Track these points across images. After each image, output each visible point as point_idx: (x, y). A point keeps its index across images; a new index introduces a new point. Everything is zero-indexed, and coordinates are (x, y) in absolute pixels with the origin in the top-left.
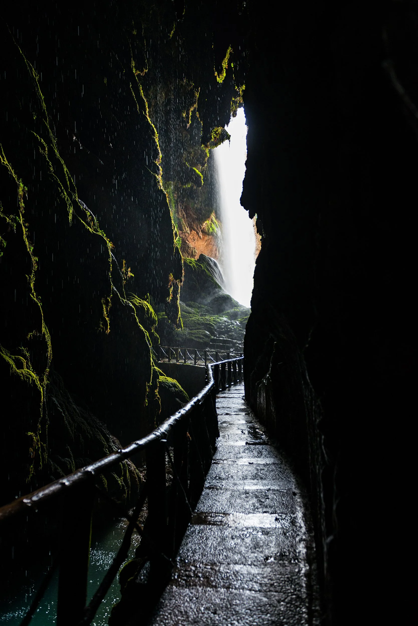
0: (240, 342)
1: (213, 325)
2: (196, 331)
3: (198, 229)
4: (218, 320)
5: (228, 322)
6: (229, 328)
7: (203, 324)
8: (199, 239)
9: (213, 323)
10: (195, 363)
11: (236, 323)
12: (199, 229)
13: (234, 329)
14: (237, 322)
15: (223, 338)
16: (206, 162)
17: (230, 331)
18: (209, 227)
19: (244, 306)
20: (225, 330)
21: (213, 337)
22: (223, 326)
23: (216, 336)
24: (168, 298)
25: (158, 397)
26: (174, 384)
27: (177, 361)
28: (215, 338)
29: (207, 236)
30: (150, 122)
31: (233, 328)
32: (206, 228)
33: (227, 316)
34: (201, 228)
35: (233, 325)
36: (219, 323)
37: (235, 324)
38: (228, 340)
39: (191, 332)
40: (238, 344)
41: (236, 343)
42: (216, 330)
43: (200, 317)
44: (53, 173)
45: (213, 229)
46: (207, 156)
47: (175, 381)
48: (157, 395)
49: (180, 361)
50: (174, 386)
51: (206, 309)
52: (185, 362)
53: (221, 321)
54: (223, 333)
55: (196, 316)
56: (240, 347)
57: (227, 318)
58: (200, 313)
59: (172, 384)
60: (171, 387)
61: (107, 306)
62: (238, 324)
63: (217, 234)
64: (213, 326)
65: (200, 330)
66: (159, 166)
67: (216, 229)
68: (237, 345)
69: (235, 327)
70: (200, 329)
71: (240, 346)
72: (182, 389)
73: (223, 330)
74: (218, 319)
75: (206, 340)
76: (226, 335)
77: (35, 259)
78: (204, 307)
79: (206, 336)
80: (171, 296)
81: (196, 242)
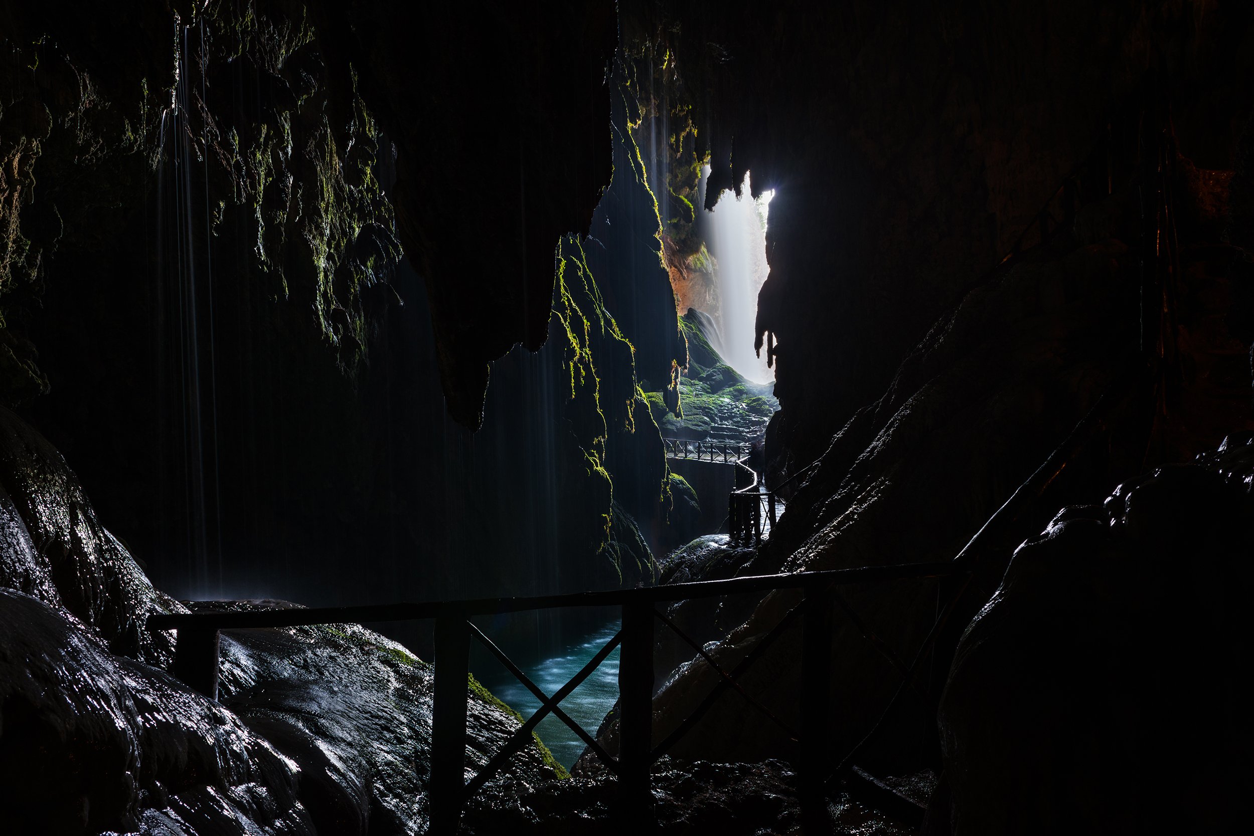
0: (748, 430)
1: (713, 408)
2: (692, 417)
3: (680, 265)
4: (719, 402)
5: (732, 405)
6: (733, 412)
7: (700, 408)
8: (681, 278)
9: (713, 407)
10: (699, 457)
11: (741, 405)
12: (683, 265)
13: (740, 413)
14: (743, 404)
15: (727, 425)
16: (696, 185)
17: (734, 417)
18: (695, 262)
19: (750, 381)
20: (728, 415)
21: (713, 424)
22: (726, 410)
23: (717, 423)
24: (670, 386)
25: (670, 494)
26: (682, 481)
27: (676, 455)
28: (716, 425)
29: (693, 273)
30: (648, 189)
31: (738, 413)
32: (692, 263)
33: (729, 396)
34: (684, 263)
35: (738, 409)
36: (721, 406)
37: (741, 407)
38: (733, 428)
39: (686, 418)
40: (745, 432)
41: (743, 432)
42: (716, 415)
43: (696, 399)
44: (588, 290)
45: (702, 264)
46: (698, 177)
47: (681, 478)
48: (668, 492)
49: (678, 456)
50: (682, 482)
51: (701, 387)
52: (686, 456)
53: (722, 403)
54: (726, 419)
55: (690, 398)
56: (747, 437)
57: (730, 399)
58: (695, 392)
59: (679, 481)
60: (679, 484)
61: (631, 407)
62: (745, 407)
63: (706, 269)
64: (713, 410)
65: (697, 416)
66: (660, 241)
67: (704, 262)
68: (745, 434)
69: (741, 411)
70: (697, 414)
71: (748, 435)
72: (690, 486)
73: (726, 415)
74: (718, 400)
75: (704, 427)
76: (731, 422)
77: (598, 380)
78: (698, 383)
79: (705, 423)
80: (673, 384)
81: (677, 283)
